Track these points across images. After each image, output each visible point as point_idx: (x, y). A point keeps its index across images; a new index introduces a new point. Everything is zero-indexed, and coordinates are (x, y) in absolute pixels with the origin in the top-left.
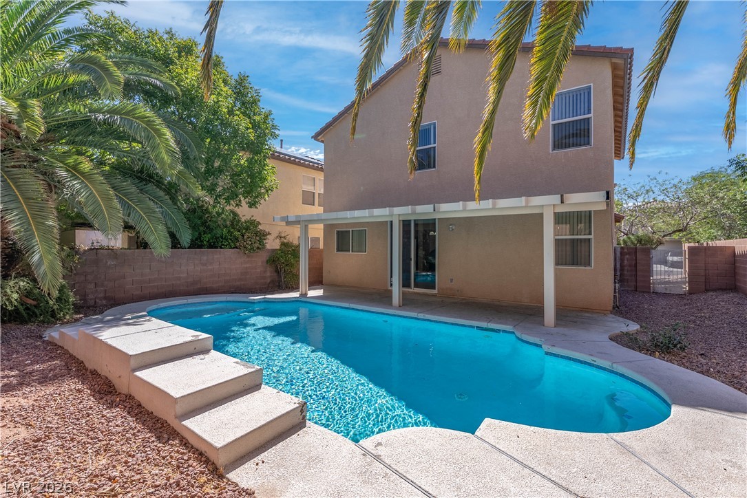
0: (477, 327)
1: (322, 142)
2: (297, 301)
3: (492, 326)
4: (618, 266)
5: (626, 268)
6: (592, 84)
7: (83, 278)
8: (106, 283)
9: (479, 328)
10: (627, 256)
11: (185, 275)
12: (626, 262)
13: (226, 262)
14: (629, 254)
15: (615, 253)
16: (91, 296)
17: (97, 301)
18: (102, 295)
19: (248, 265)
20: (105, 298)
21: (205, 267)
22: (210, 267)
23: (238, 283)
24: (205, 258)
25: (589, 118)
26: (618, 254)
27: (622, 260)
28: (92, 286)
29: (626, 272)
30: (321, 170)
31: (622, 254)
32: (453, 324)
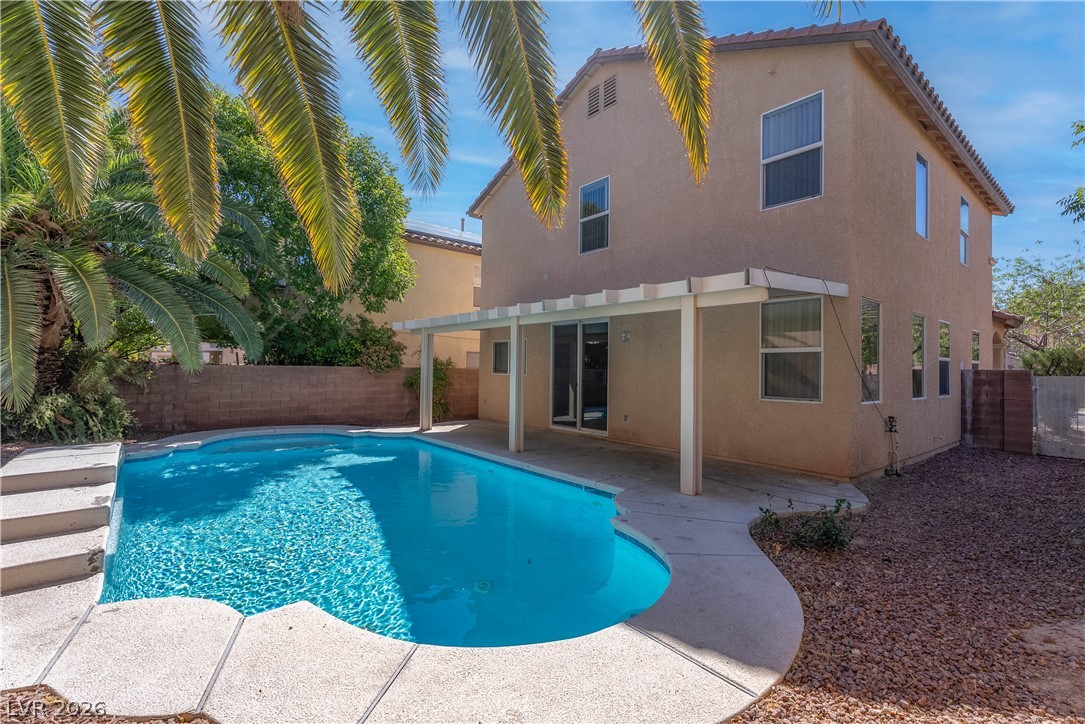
0: (586, 488)
1: (481, 217)
2: (409, 438)
3: (602, 486)
4: (969, 404)
5: (984, 409)
6: (823, 91)
7: (159, 398)
8: (187, 405)
9: (587, 488)
10: (987, 388)
11: (288, 398)
12: (983, 398)
13: (343, 383)
14: (990, 383)
15: (963, 382)
16: (168, 420)
17: (176, 425)
18: (181, 419)
19: (376, 389)
20: (186, 423)
21: (315, 390)
22: (321, 390)
23: (362, 412)
24: (315, 378)
25: (819, 149)
26: (969, 384)
27: (976, 395)
28: (169, 408)
29: (983, 417)
30: (479, 253)
31: (977, 383)
32: (559, 481)
